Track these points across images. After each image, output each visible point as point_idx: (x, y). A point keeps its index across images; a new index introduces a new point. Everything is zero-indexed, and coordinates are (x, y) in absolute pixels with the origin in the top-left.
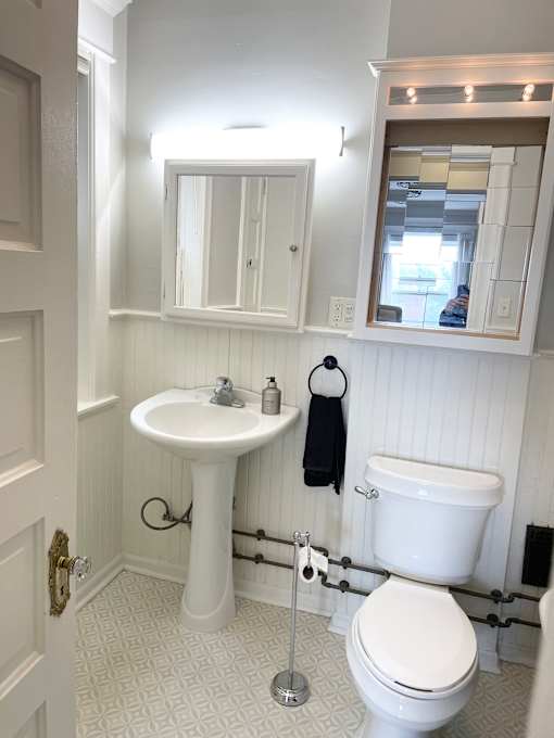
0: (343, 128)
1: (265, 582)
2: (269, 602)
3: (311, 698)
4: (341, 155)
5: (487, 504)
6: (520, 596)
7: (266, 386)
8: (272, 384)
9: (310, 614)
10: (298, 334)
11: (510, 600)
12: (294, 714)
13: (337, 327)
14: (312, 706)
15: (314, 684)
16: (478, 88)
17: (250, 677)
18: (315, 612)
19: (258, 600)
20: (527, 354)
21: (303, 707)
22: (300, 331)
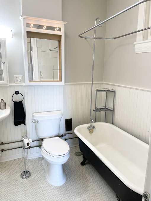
0: (12, 31)
1: (5, 156)
2: (8, 160)
3: (32, 174)
4: (12, 38)
5: (60, 117)
6: (66, 134)
7: (1, 102)
8: (2, 101)
9: (20, 158)
10: (8, 86)
11: (65, 135)
12: (30, 179)
13: (17, 83)
14: (33, 175)
15: (30, 171)
16: (47, 27)
17: (14, 178)
18: (22, 157)
19: (4, 161)
20: (64, 84)
21: (31, 176)
22: (8, 85)
